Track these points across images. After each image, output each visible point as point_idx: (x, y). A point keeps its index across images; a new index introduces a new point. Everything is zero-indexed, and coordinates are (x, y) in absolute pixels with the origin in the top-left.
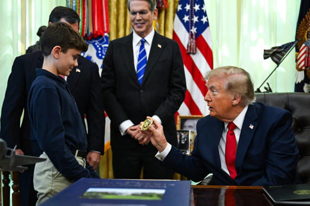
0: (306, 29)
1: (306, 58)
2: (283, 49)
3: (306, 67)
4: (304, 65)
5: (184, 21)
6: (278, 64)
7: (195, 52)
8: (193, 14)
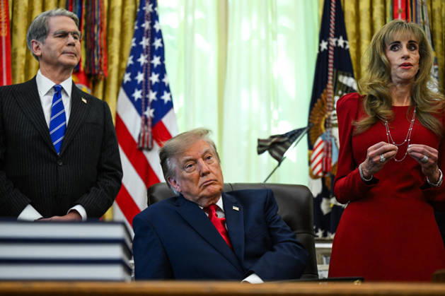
0: (323, 115)
1: (324, 159)
2: (286, 139)
3: (325, 173)
4: (321, 170)
5: (134, 98)
6: (280, 160)
7: (150, 147)
8: (149, 87)
